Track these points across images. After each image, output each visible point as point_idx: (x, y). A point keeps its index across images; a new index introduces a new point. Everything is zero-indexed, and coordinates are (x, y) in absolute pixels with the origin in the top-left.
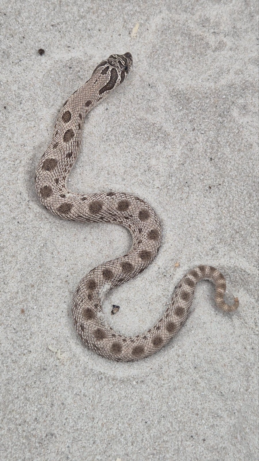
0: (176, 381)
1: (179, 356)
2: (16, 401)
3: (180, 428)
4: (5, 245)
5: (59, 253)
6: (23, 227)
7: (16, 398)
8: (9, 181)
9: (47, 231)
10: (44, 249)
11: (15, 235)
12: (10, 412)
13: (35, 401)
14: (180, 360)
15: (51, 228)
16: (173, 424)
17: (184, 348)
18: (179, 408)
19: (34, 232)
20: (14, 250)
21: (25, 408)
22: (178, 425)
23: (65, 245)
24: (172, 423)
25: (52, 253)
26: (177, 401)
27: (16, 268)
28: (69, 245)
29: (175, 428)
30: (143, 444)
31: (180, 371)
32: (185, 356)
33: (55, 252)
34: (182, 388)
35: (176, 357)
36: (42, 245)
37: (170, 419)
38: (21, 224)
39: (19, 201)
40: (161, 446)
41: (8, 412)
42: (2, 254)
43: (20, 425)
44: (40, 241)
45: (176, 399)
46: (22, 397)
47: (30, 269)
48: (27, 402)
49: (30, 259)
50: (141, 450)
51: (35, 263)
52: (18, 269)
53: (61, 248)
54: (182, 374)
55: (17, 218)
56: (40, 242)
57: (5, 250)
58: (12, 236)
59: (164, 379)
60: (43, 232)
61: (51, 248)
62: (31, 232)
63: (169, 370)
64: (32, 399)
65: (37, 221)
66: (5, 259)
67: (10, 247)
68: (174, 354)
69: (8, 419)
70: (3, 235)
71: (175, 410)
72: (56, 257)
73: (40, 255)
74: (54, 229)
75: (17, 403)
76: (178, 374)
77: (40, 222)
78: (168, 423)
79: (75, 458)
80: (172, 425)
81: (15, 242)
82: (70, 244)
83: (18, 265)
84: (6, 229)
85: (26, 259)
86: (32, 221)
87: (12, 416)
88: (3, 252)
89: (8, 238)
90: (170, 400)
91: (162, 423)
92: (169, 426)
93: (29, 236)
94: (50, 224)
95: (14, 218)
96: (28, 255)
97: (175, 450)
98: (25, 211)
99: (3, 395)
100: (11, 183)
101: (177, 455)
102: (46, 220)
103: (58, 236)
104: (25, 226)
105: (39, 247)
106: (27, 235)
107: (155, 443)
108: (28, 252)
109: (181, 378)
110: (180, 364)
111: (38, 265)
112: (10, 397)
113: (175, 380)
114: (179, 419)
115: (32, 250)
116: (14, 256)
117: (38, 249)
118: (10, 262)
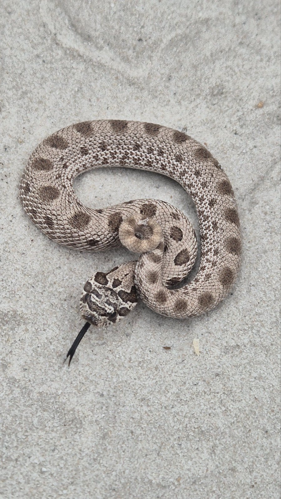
0: (266, 243)
1: (266, 213)
2: (58, 271)
3: (277, 296)
4: (28, 89)
5: (98, 99)
6: (51, 67)
7: (57, 268)
8: (28, 11)
9: (81, 72)
10: (79, 95)
11: (40, 76)
12: (51, 284)
13: (83, 272)
14: (268, 218)
15: (86, 69)
16: (267, 293)
17: (272, 204)
18: (273, 273)
19: (65, 74)
20: (41, 94)
21: (70, 280)
22: (272, 293)
23: (106, 90)
24: (265, 292)
25: (90, 100)
26: (269, 266)
27: (45, 115)
28: (110, 90)
29: (269, 297)
30: (230, 319)
31: (269, 230)
32: (275, 213)
33: (94, 99)
34: (274, 250)
35: (263, 215)
36: (76, 89)
37: (263, 287)
38: (47, 64)
39: (42, 36)
40: (253, 319)
41: (48, 285)
42: (25, 101)
43: (65, 300)
44: (73, 84)
45: (268, 264)
46: (66, 268)
47: (64, 117)
48: (72, 273)
49: (62, 105)
50: (227, 326)
51: (69, 110)
52: (48, 117)
53: (100, 93)
54: (273, 234)
55: (42, 56)
56: (74, 86)
57: (29, 95)
58: (37, 77)
59: (249, 242)
60: (76, 74)
61: (88, 94)
62: (61, 74)
63: (255, 231)
64: (78, 270)
65: (67, 59)
66: (30, 107)
67: (35, 90)
68: (260, 211)
69: (49, 292)
70: (25, 76)
71: (268, 276)
72: (95, 104)
73: (75, 101)
74: (90, 70)
75: (59, 274)
76: (268, 234)
77: (72, 61)
78: (260, 292)
79: (140, 338)
80: (265, 294)
81: (41, 85)
82: (112, 89)
83: (47, 112)
84: (29, 69)
85: (57, 104)
86: (61, 60)
87: (55, 289)
88: (26, 99)
89: (32, 80)
90: (260, 264)
91: (253, 292)
92: (262, 295)
93: (58, 78)
94: (85, 64)
95: (38, 56)
96: (60, 101)
97: (272, 323)
98: (51, 47)
99: (40, 264)
100: (31, 14)
101: (275, 328)
102: (79, 58)
103: (96, 79)
104: (53, 66)
105: (73, 92)
106: (55, 77)
107: (245, 316)
108: (59, 96)
109: (271, 239)
110: (268, 223)
111: (73, 112)
112: (50, 267)
113: (265, 241)
114: (274, 287)
115: (64, 95)
116: (40, 102)
117: (71, 94)
118: (36, 110)
